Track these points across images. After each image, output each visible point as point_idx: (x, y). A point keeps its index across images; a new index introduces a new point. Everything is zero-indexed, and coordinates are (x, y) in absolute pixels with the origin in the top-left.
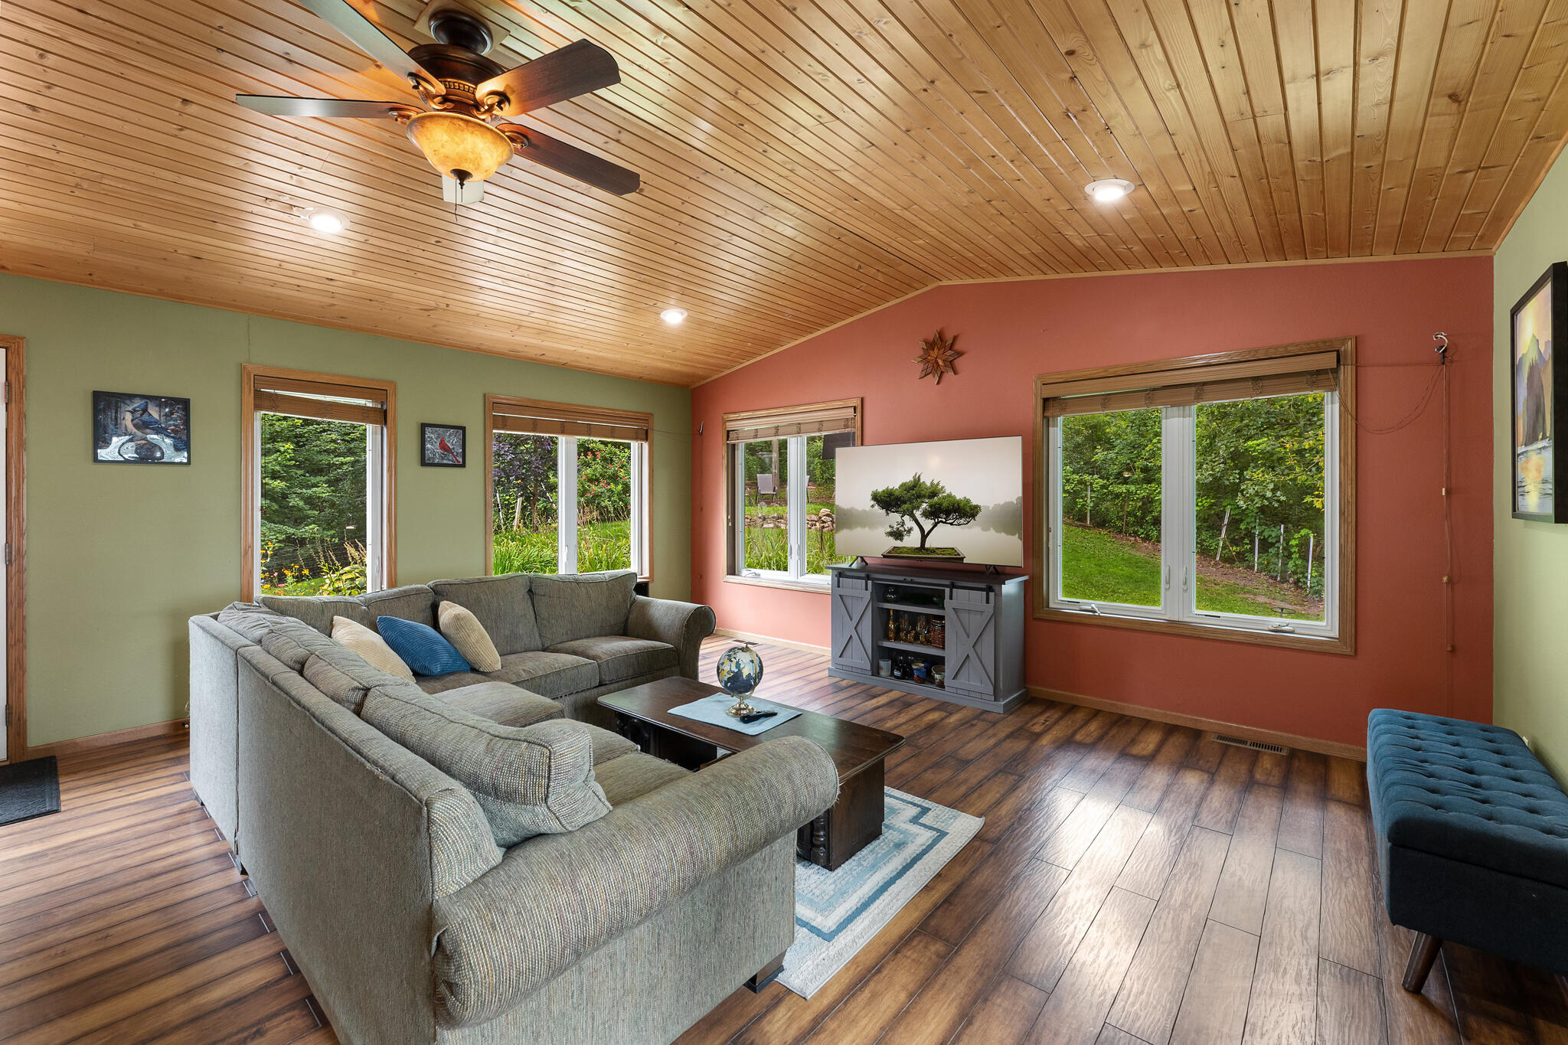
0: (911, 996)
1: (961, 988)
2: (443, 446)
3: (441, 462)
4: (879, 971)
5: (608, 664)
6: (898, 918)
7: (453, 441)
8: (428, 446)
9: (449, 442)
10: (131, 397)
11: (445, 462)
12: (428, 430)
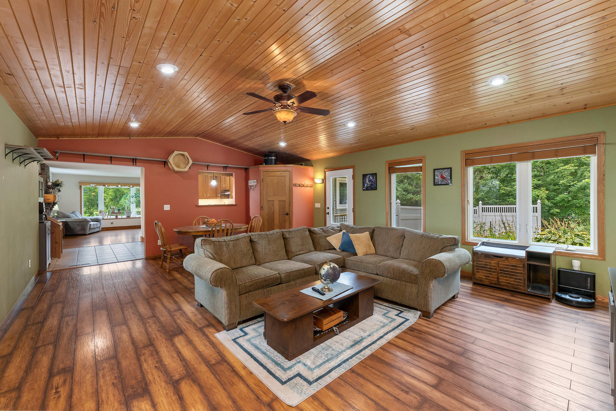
0: (200, 352)
1: (193, 362)
2: (442, 177)
3: (441, 183)
4: (213, 347)
5: (380, 267)
6: (233, 356)
7: (446, 174)
8: (436, 177)
9: (444, 175)
10: (368, 174)
11: (443, 183)
12: (436, 171)
